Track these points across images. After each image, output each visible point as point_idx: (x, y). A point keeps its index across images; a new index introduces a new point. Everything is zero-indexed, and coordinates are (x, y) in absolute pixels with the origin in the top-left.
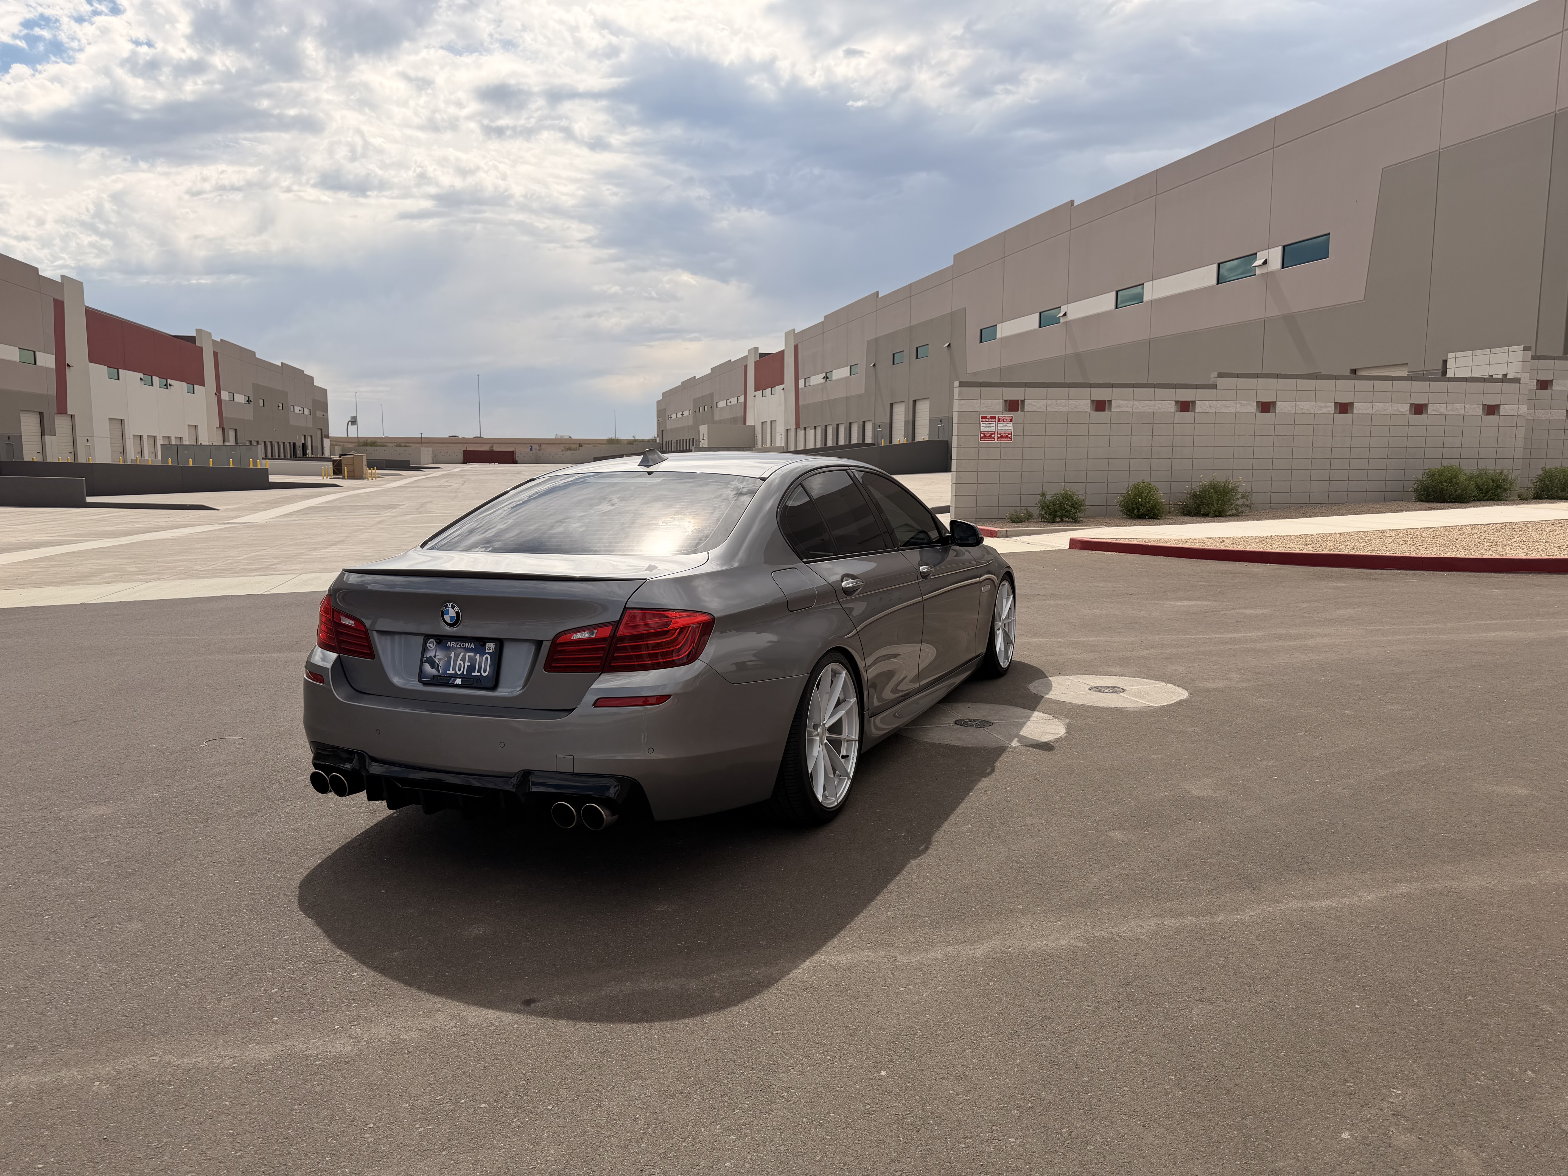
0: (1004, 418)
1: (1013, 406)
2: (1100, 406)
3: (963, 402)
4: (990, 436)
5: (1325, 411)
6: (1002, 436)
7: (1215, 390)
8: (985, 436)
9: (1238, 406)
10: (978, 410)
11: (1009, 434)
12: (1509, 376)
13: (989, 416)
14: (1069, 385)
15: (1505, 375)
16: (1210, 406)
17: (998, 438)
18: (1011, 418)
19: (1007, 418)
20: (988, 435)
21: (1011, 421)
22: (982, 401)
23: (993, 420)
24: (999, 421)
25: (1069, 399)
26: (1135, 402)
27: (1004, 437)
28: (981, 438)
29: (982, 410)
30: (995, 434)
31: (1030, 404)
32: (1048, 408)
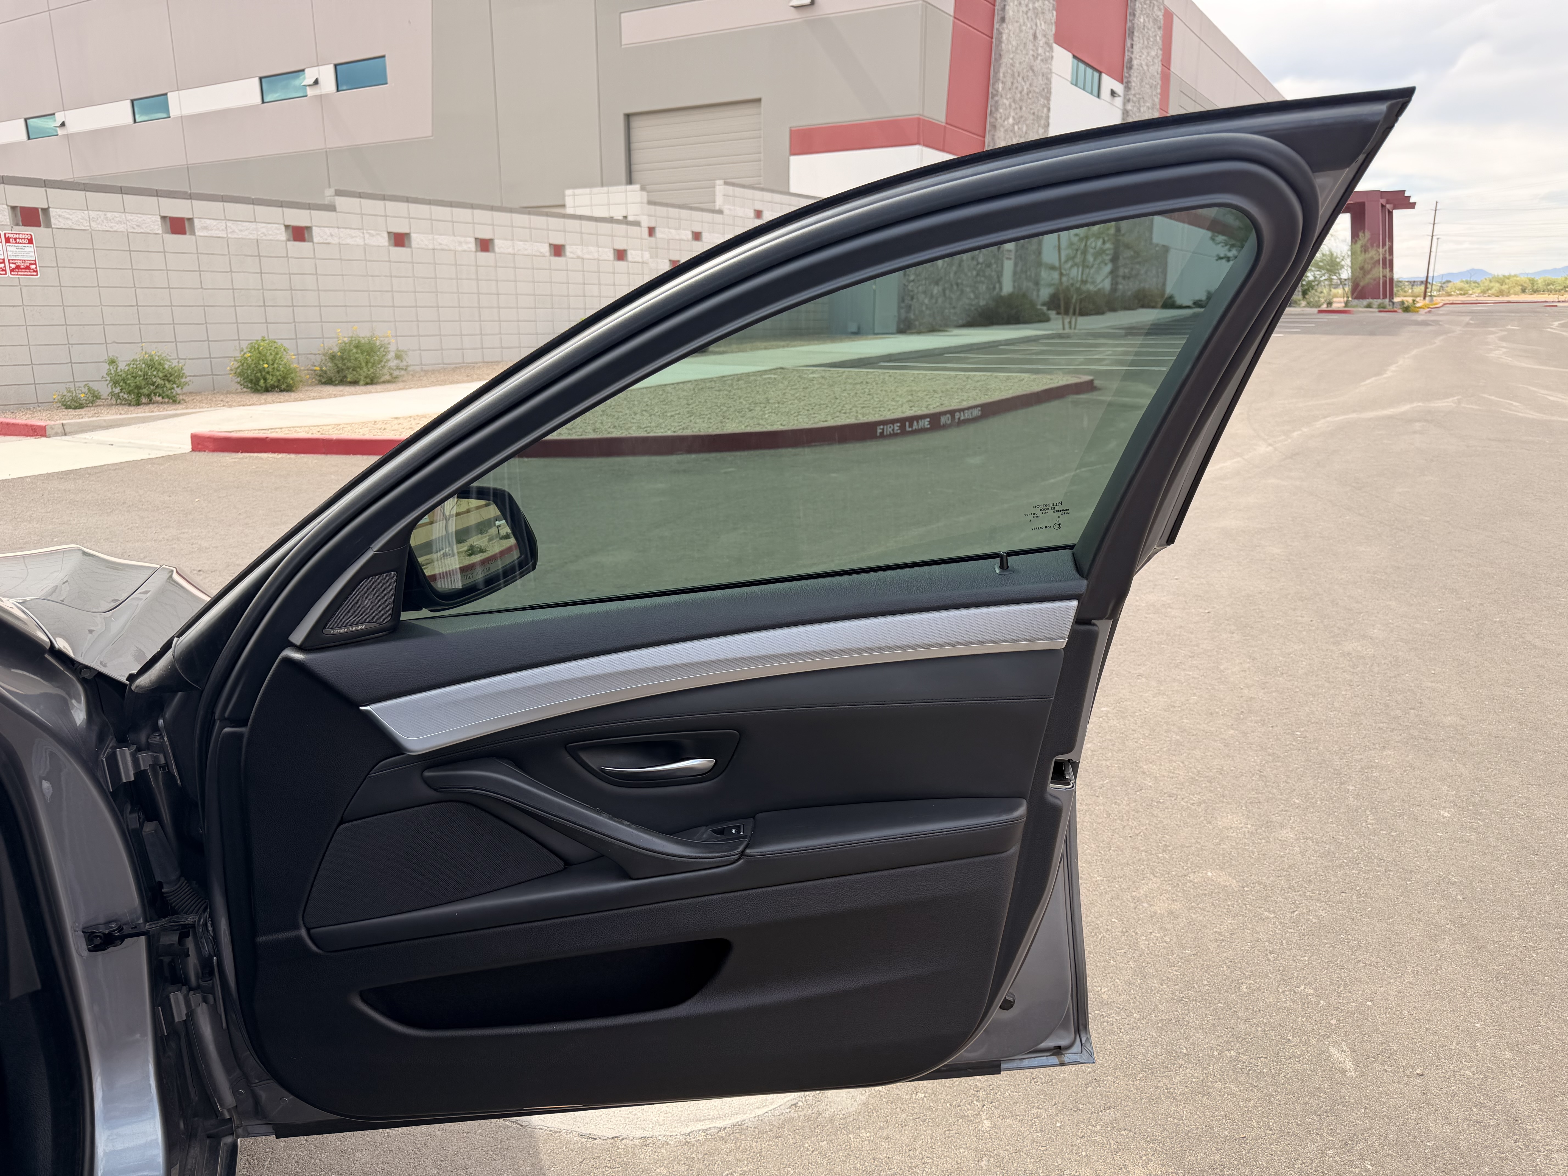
0: (16, 236)
1: (31, 216)
2: (178, 226)
7: (334, 213)
11: (31, 264)
14: (121, 190)
17: (11, 271)
18: (28, 237)
19: (21, 236)
21: (30, 241)
24: (7, 241)
25: (125, 212)
26: (230, 224)
27: (23, 268)
30: (4, 263)
31: (60, 216)
32: (93, 224)
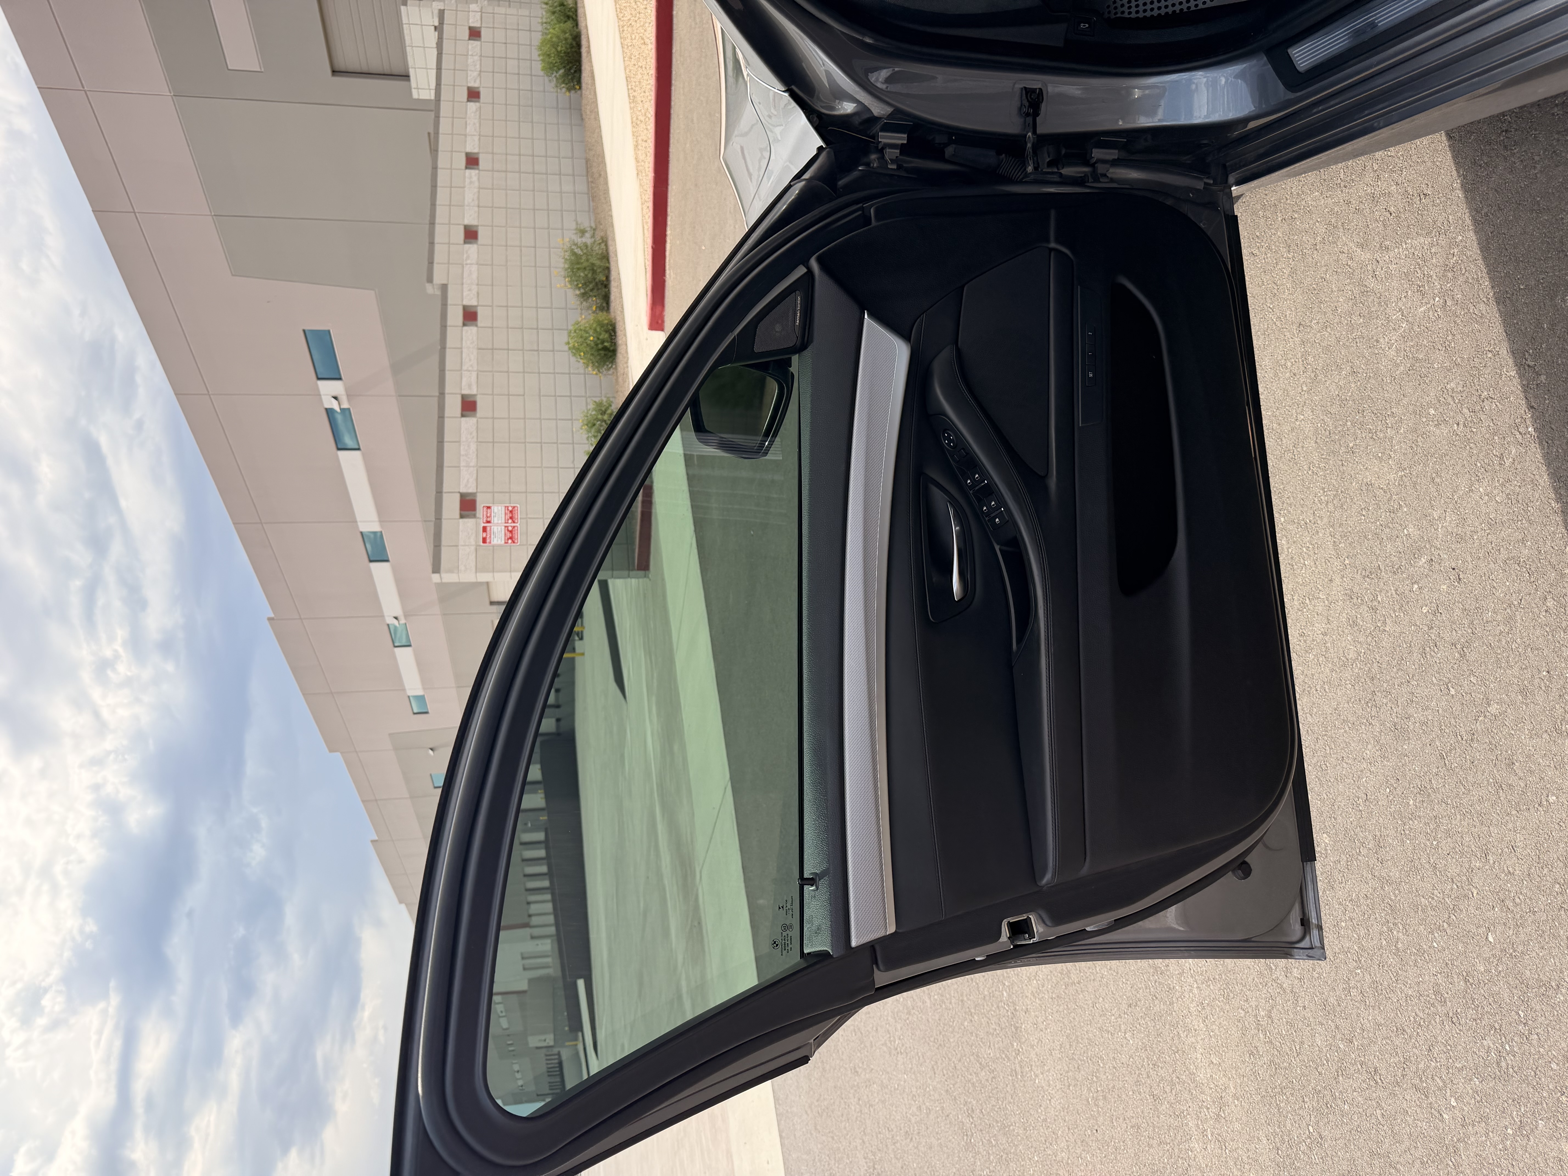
0: (485, 516)
1: (468, 505)
2: (469, 406)
3: (462, 567)
4: (511, 532)
5: (475, 179)
6: (511, 518)
7: (449, 286)
8: (511, 538)
9: (469, 262)
10: (473, 548)
11: (508, 509)
12: (437, 24)
13: (481, 535)
14: (441, 442)
15: (436, 27)
16: (470, 290)
17: (514, 522)
18: (485, 509)
19: (485, 513)
20: (509, 535)
21: (489, 508)
22: (461, 543)
23: (488, 529)
24: (489, 522)
25: (459, 442)
26: (465, 368)
27: (511, 515)
28: (514, 542)
29: (473, 543)
30: (507, 527)
31: (466, 486)
32: (472, 464)
